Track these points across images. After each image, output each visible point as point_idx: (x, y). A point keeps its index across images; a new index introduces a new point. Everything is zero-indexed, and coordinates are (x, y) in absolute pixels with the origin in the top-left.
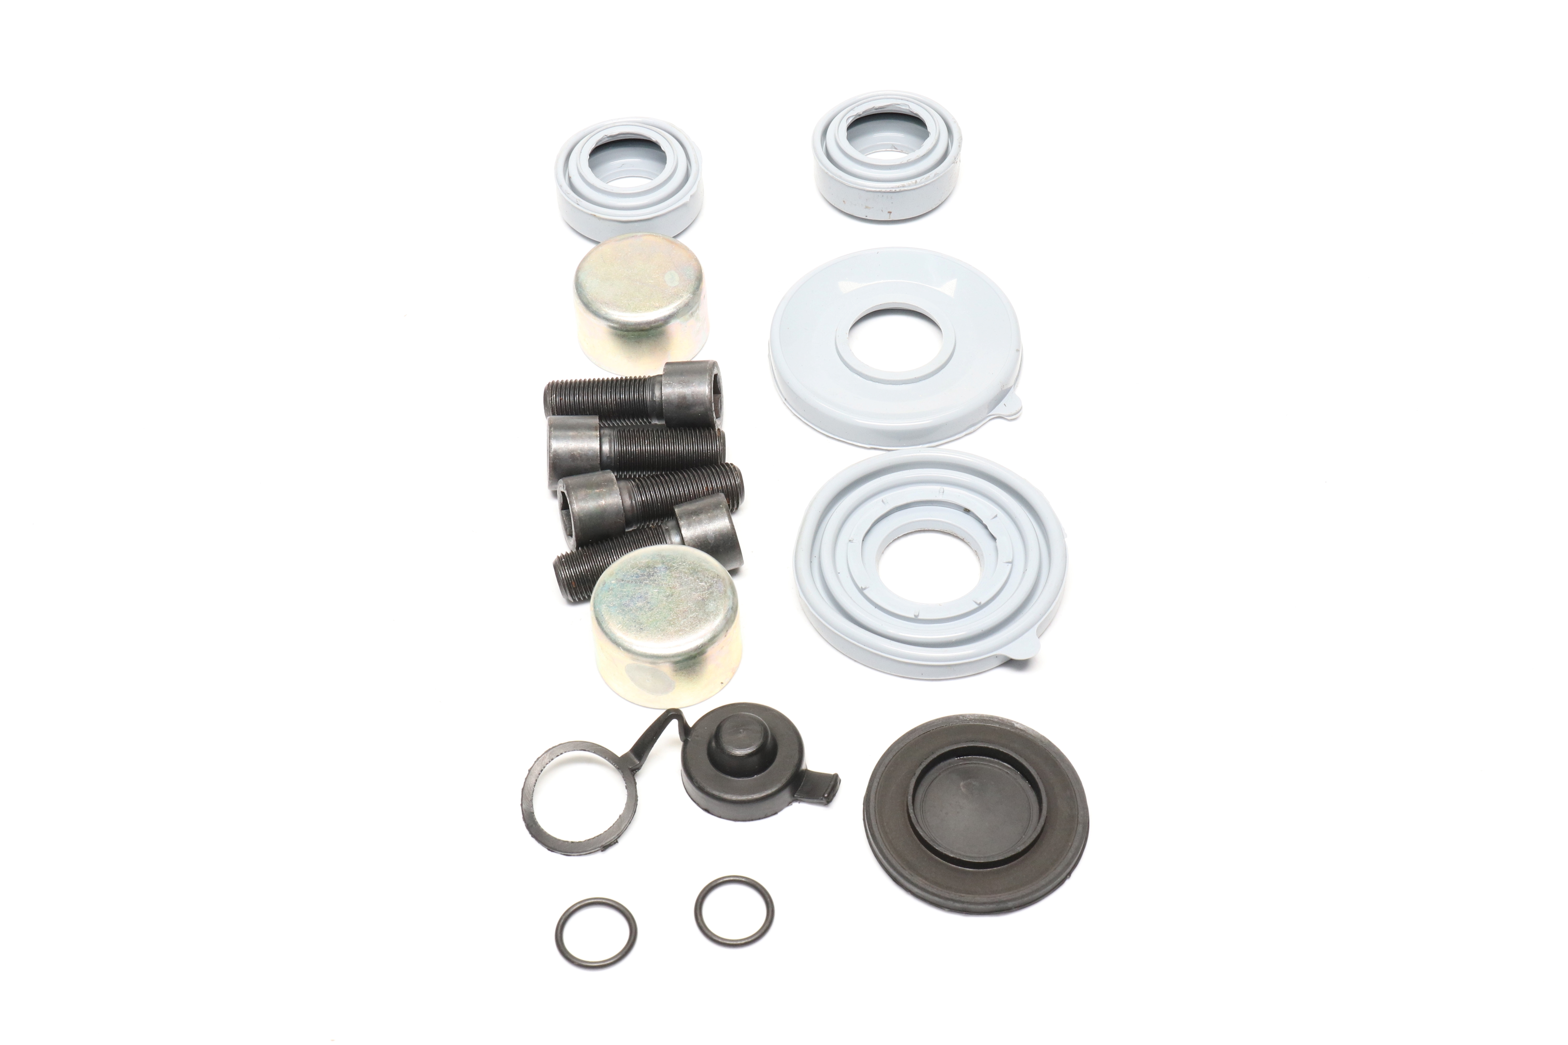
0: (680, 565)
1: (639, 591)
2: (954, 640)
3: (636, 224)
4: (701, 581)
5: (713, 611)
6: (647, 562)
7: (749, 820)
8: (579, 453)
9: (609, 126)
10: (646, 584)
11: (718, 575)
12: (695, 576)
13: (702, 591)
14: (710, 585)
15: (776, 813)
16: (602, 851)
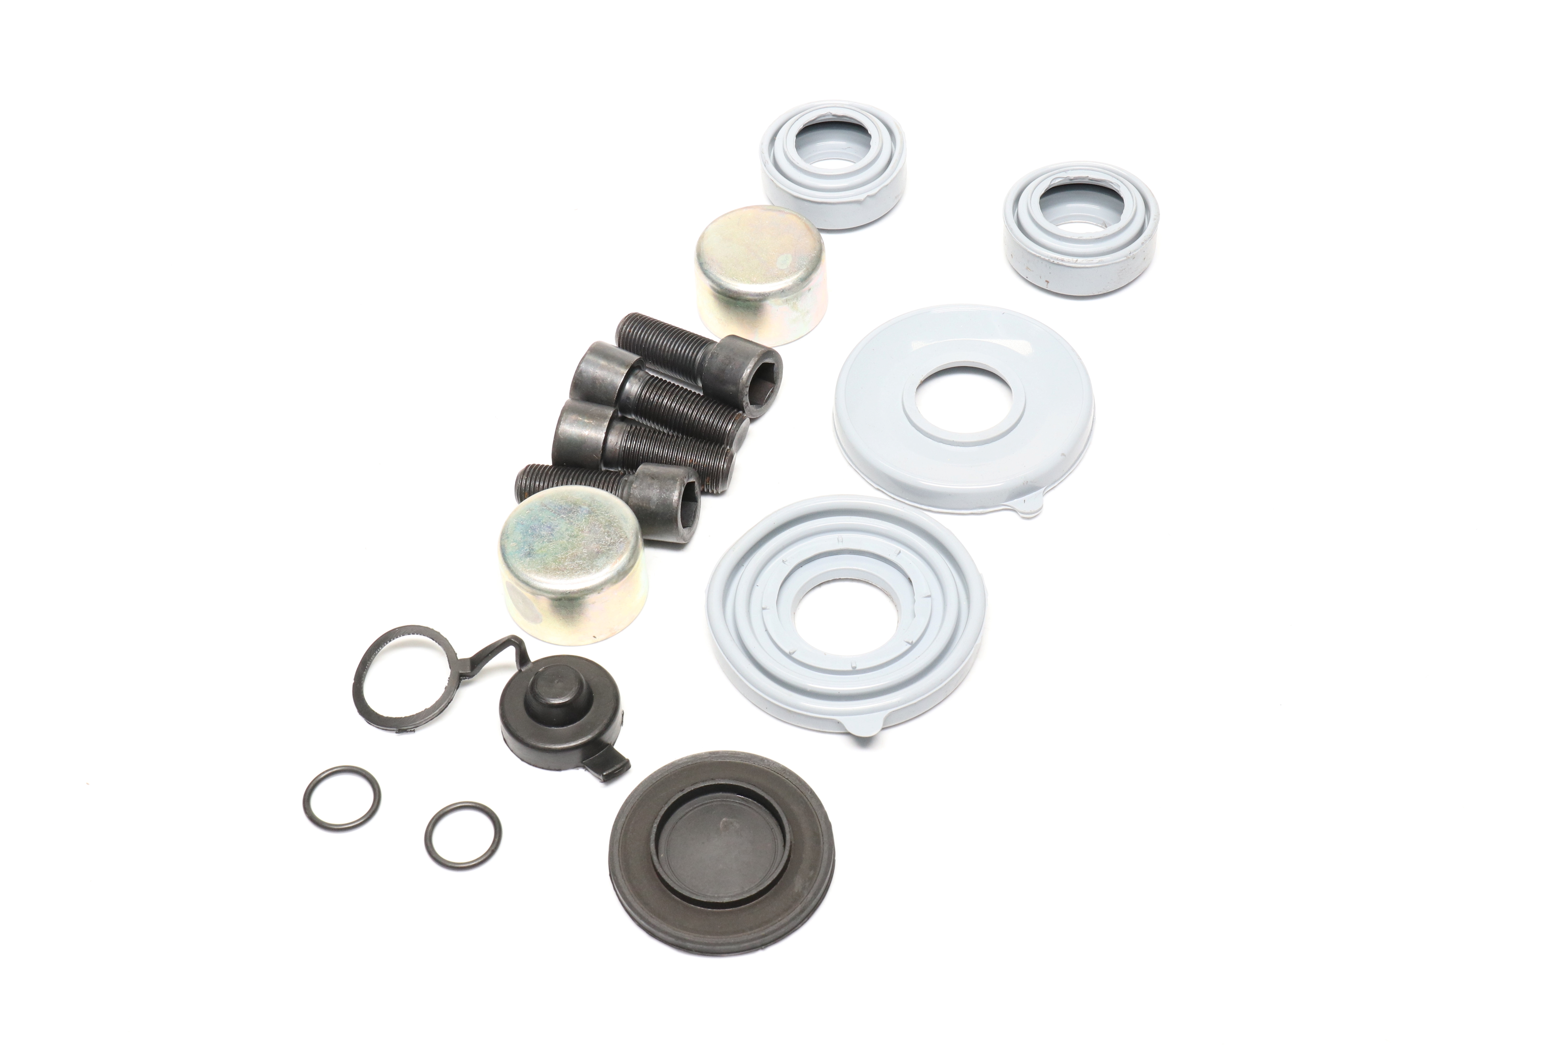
0: (602, 514)
1: (552, 521)
2: (809, 689)
3: (806, 204)
4: (609, 536)
5: (599, 566)
6: (578, 499)
7: (534, 766)
8: (600, 384)
9: (838, 105)
10: (563, 517)
11: (626, 537)
12: (607, 529)
13: (603, 545)
14: (614, 543)
15: (559, 770)
16: (396, 733)
